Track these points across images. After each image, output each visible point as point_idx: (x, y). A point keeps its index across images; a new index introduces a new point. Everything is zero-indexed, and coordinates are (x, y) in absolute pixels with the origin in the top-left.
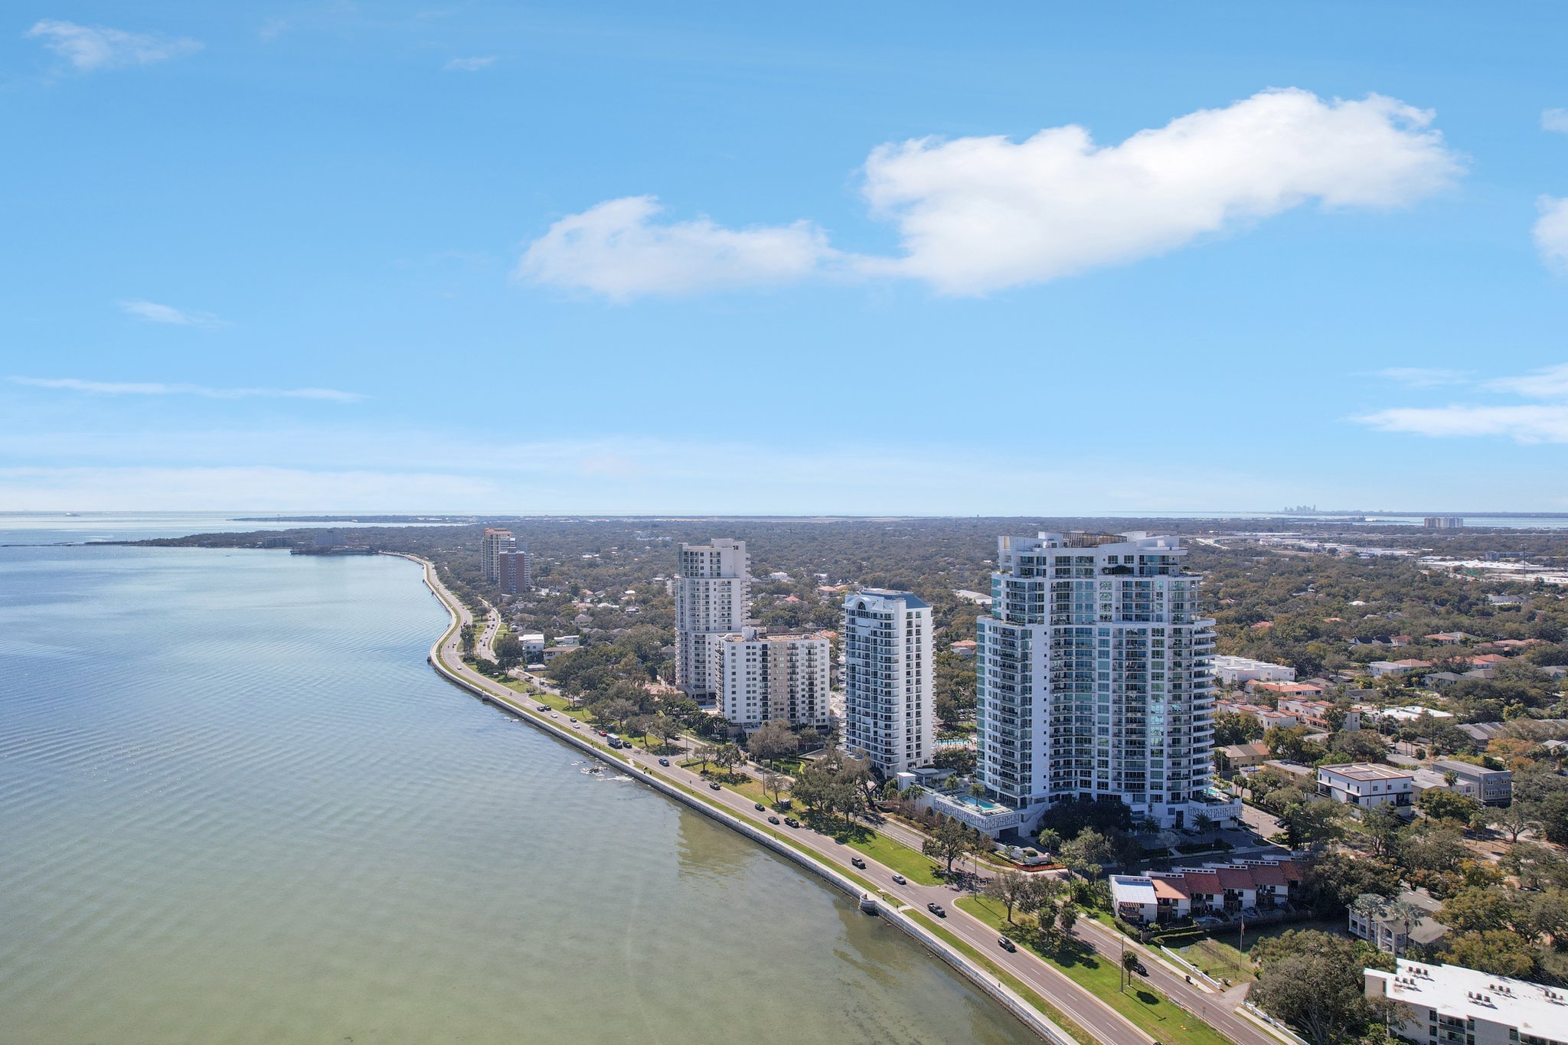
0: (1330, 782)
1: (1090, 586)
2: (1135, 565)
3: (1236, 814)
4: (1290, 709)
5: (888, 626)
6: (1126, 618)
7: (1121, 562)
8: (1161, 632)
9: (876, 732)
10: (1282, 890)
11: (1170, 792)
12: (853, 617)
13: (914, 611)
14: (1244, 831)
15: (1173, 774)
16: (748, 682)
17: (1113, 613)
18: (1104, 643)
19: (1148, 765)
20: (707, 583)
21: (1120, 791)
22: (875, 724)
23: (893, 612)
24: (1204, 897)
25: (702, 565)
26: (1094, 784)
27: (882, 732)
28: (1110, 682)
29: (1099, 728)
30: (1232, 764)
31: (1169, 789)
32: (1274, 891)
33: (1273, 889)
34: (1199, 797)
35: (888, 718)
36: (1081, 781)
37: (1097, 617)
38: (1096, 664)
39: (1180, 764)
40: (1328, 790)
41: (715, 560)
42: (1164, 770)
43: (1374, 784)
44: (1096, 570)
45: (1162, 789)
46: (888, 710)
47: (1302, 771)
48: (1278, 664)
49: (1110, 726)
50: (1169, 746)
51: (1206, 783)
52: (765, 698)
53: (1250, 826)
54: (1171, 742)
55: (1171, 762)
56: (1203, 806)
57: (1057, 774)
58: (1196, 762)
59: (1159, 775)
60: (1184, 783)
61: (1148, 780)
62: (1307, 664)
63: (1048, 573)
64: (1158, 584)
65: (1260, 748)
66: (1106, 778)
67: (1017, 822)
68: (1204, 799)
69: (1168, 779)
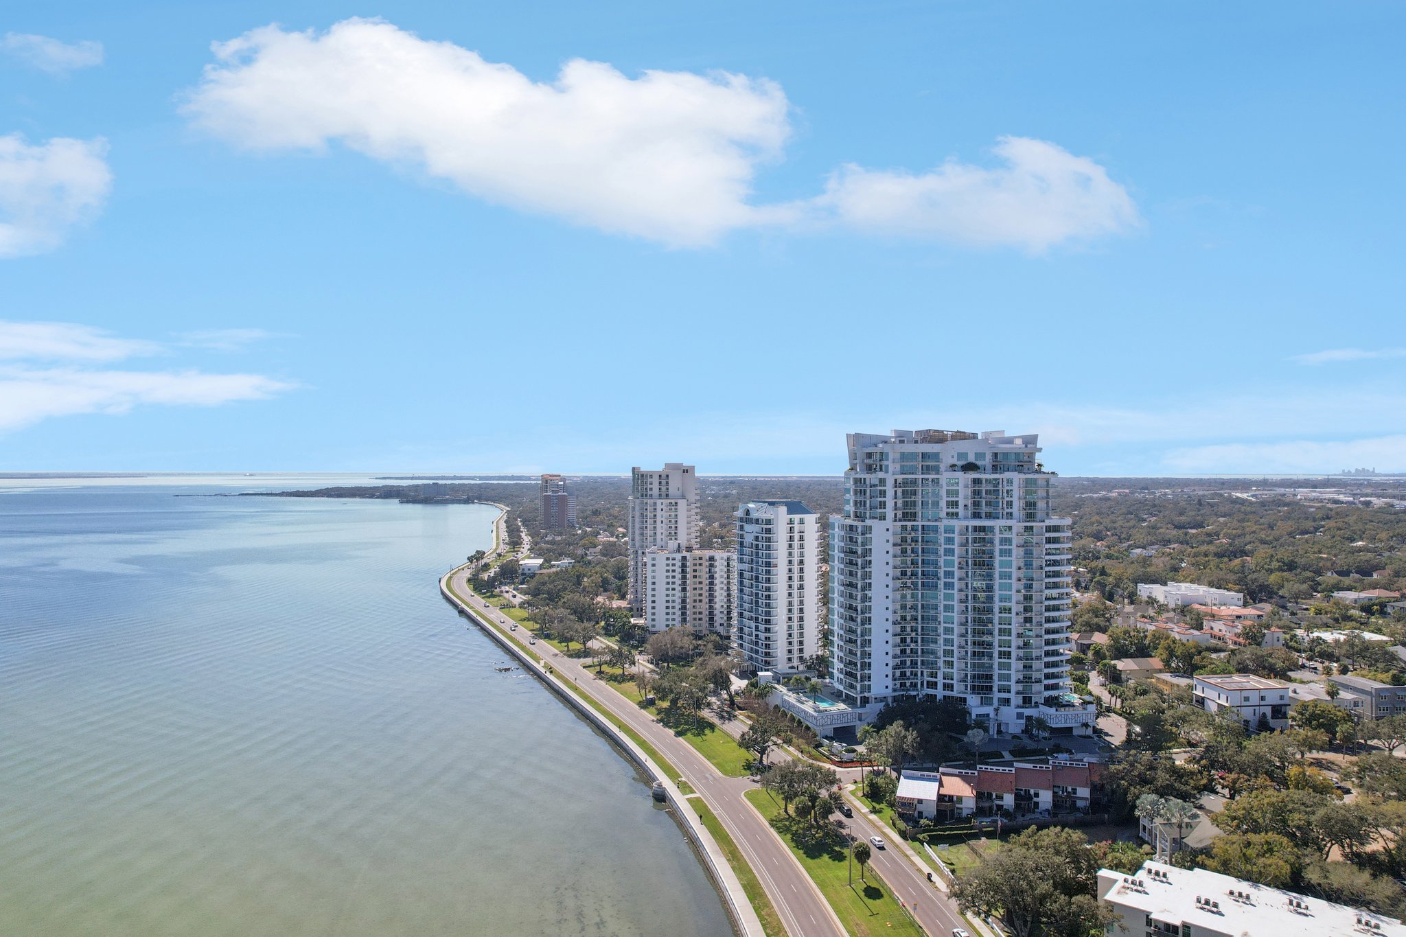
0: (1204, 693)
1: (936, 482)
2: (987, 461)
4: (1215, 629)
5: (768, 531)
6: (976, 515)
7: (971, 459)
8: (1008, 529)
9: (757, 636)
10: (1084, 792)
11: (1021, 696)
12: (741, 524)
13: (796, 517)
14: (1096, 739)
15: (1025, 677)
16: (668, 592)
17: (961, 510)
18: (950, 541)
19: (996, 666)
20: (655, 503)
21: (967, 693)
22: (757, 627)
23: (772, 517)
24: (994, 797)
25: (651, 486)
26: (940, 686)
27: (762, 636)
28: (955, 581)
29: (945, 628)
30: (1123, 676)
31: (1018, 693)
32: (1075, 793)
33: (1074, 791)
34: (1052, 702)
35: (768, 622)
36: (928, 682)
37: (943, 514)
38: (941, 562)
39: (1031, 667)
40: (1201, 701)
41: (664, 482)
42: (1012, 672)
43: (1245, 694)
44: (942, 467)
45: (1010, 692)
46: (768, 614)
47: (1183, 682)
48: (1228, 590)
49: (955, 626)
50: (1019, 648)
51: (1062, 688)
52: (684, 608)
53: (1107, 734)
54: (1021, 644)
55: (1020, 665)
56: (1052, 711)
57: (903, 674)
58: (1047, 665)
59: (1008, 678)
60: (1036, 687)
61: (996, 684)
62: (1260, 591)
63: (891, 469)
64: (1008, 480)
65: (1156, 662)
66: (952, 679)
67: (854, 720)
68: (1055, 704)
69: (1017, 682)
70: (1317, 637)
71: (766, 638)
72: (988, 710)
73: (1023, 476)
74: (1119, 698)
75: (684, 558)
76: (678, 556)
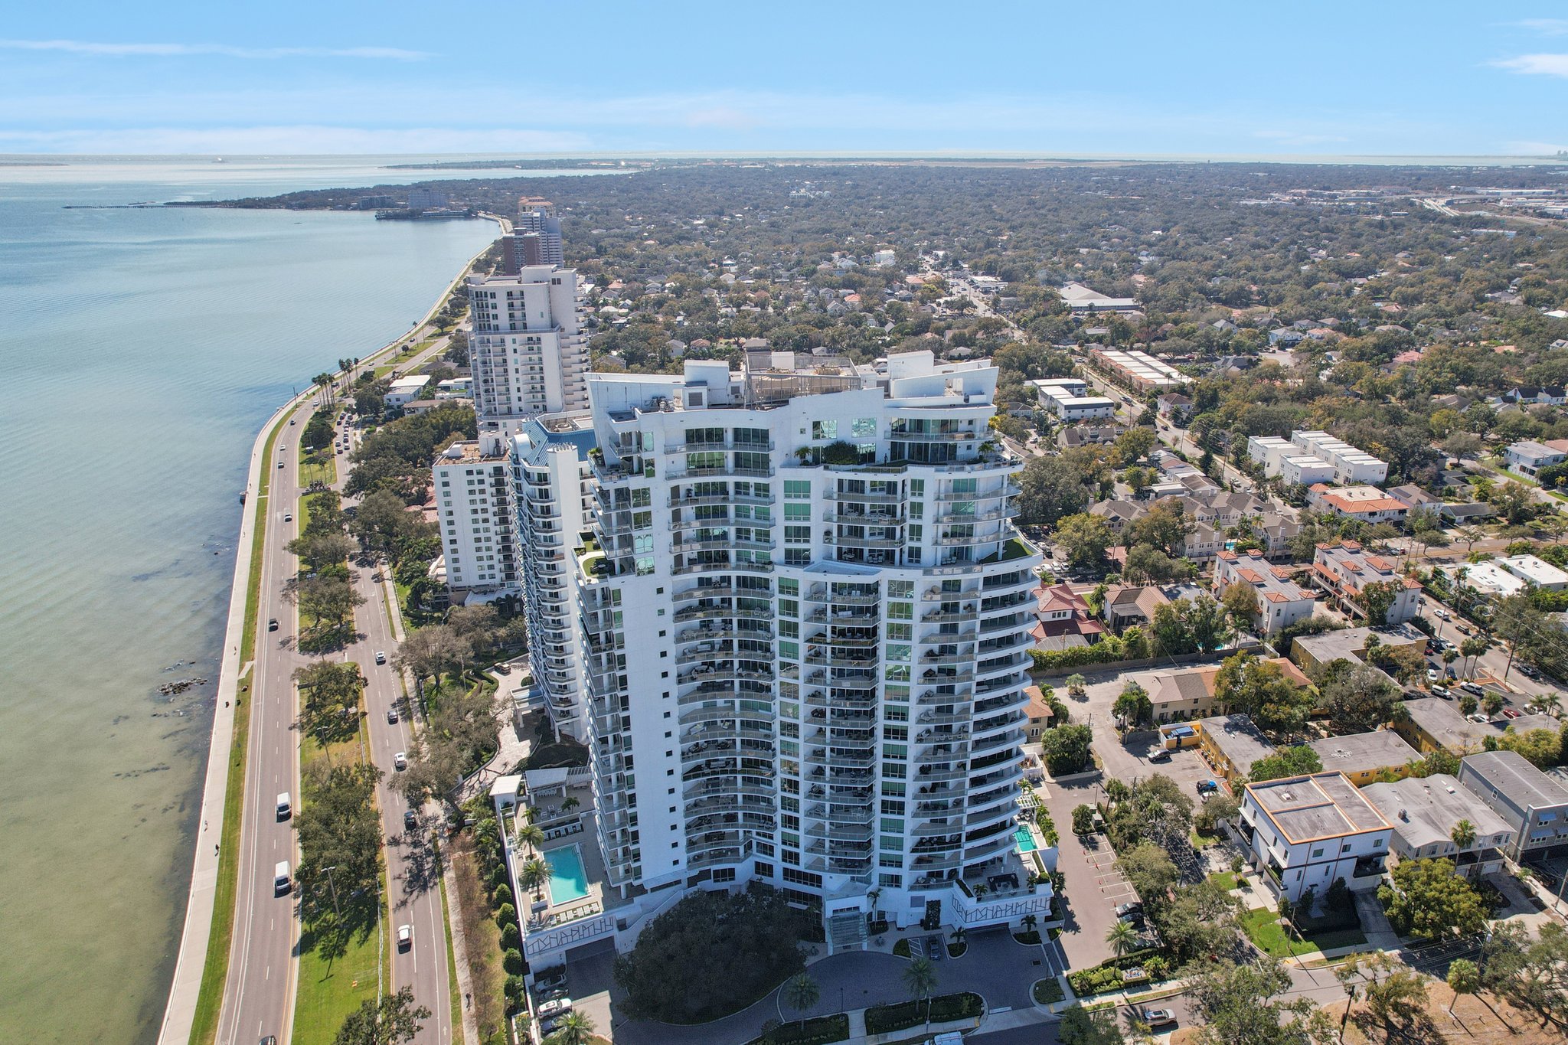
1: (763, 490)
2: (880, 443)
6: (844, 558)
8: (908, 588)
18: (790, 608)
19: (877, 825)
20: (503, 341)
21: (822, 869)
23: (548, 470)
25: (494, 312)
26: (778, 853)
29: (784, 762)
31: (916, 865)
37: (777, 554)
38: (775, 646)
39: (944, 822)
42: (906, 834)
44: (777, 458)
45: (901, 866)
49: (800, 759)
56: (970, 902)
58: (974, 819)
59: (898, 843)
60: (950, 855)
61: (877, 851)
63: (660, 467)
64: (914, 482)
66: (797, 846)
69: (914, 850)
72: (859, 899)
75: (498, 471)
76: (489, 467)
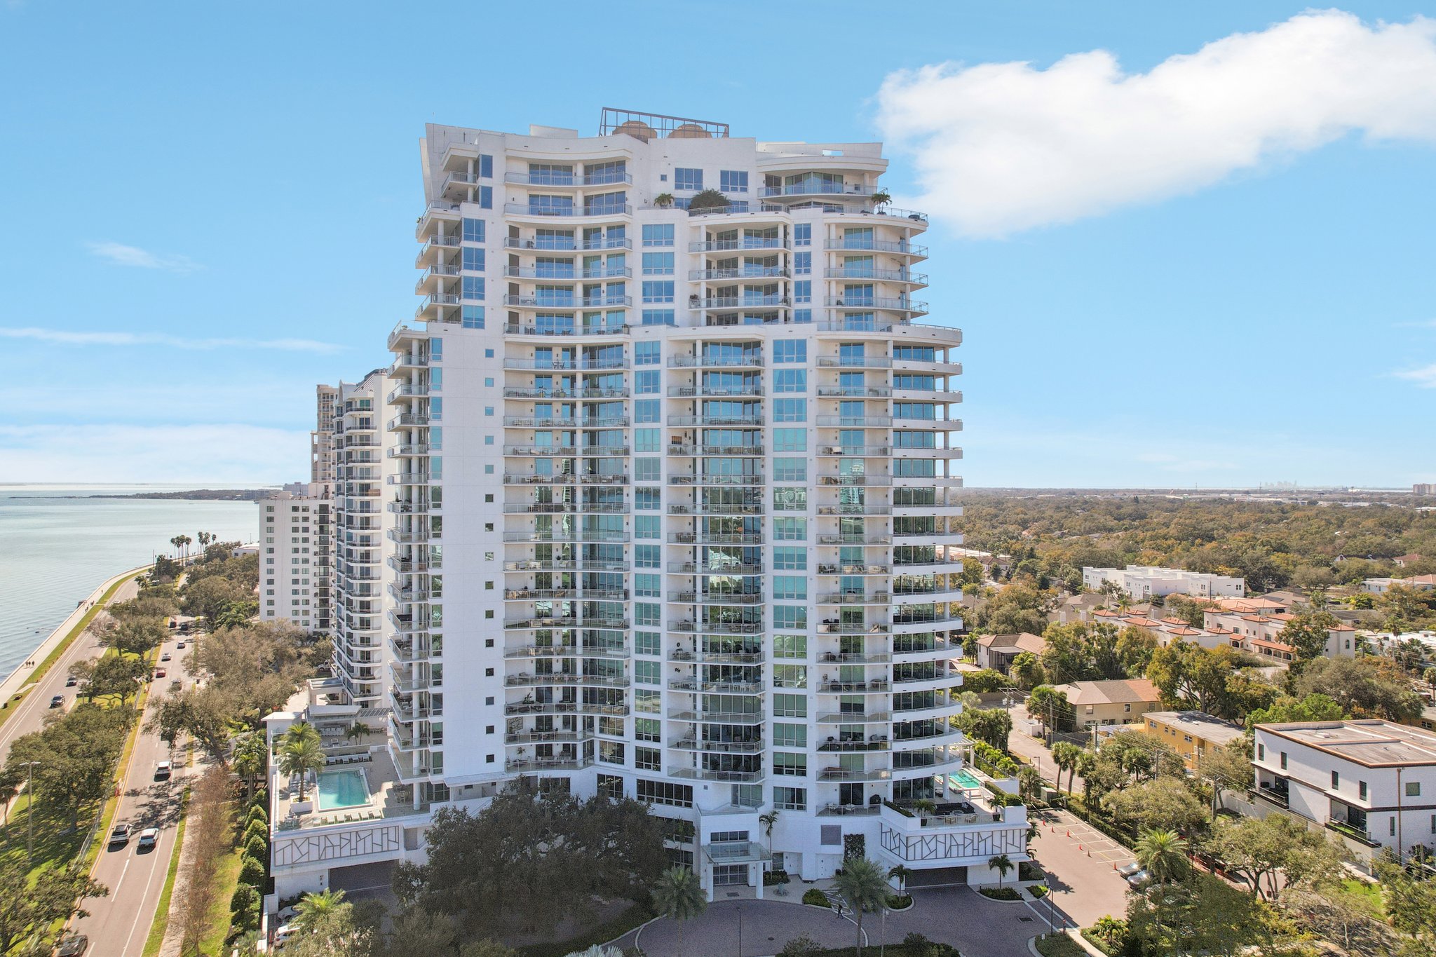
0: (1284, 765)
1: (617, 231)
2: (752, 193)
3: (1011, 849)
4: (1226, 627)
6: (719, 317)
7: (711, 182)
8: (799, 349)
11: (835, 784)
14: (1029, 898)
15: (844, 735)
17: (679, 305)
18: (650, 381)
19: (768, 706)
21: (694, 775)
26: (630, 756)
28: (666, 485)
29: (639, 605)
31: (828, 774)
34: (913, 799)
36: (602, 746)
37: (634, 317)
38: (630, 438)
39: (859, 708)
40: (1279, 789)
42: (810, 721)
43: (1409, 776)
44: (635, 198)
45: (804, 774)
48: (1219, 574)
49: (662, 601)
50: (830, 658)
51: (942, 759)
52: (324, 593)
53: (1057, 885)
54: (836, 648)
55: (833, 702)
56: (911, 825)
57: (544, 724)
58: (902, 703)
59: (799, 735)
60: (872, 760)
61: (769, 750)
62: (1266, 576)
63: (499, 196)
64: (798, 230)
65: (1143, 688)
66: (657, 739)
67: (393, 846)
68: (920, 807)
69: (823, 748)
70: (1412, 641)
71: (362, 639)
72: (748, 821)
73: (835, 218)
74: (1081, 774)
75: (324, 509)
76: (315, 505)
